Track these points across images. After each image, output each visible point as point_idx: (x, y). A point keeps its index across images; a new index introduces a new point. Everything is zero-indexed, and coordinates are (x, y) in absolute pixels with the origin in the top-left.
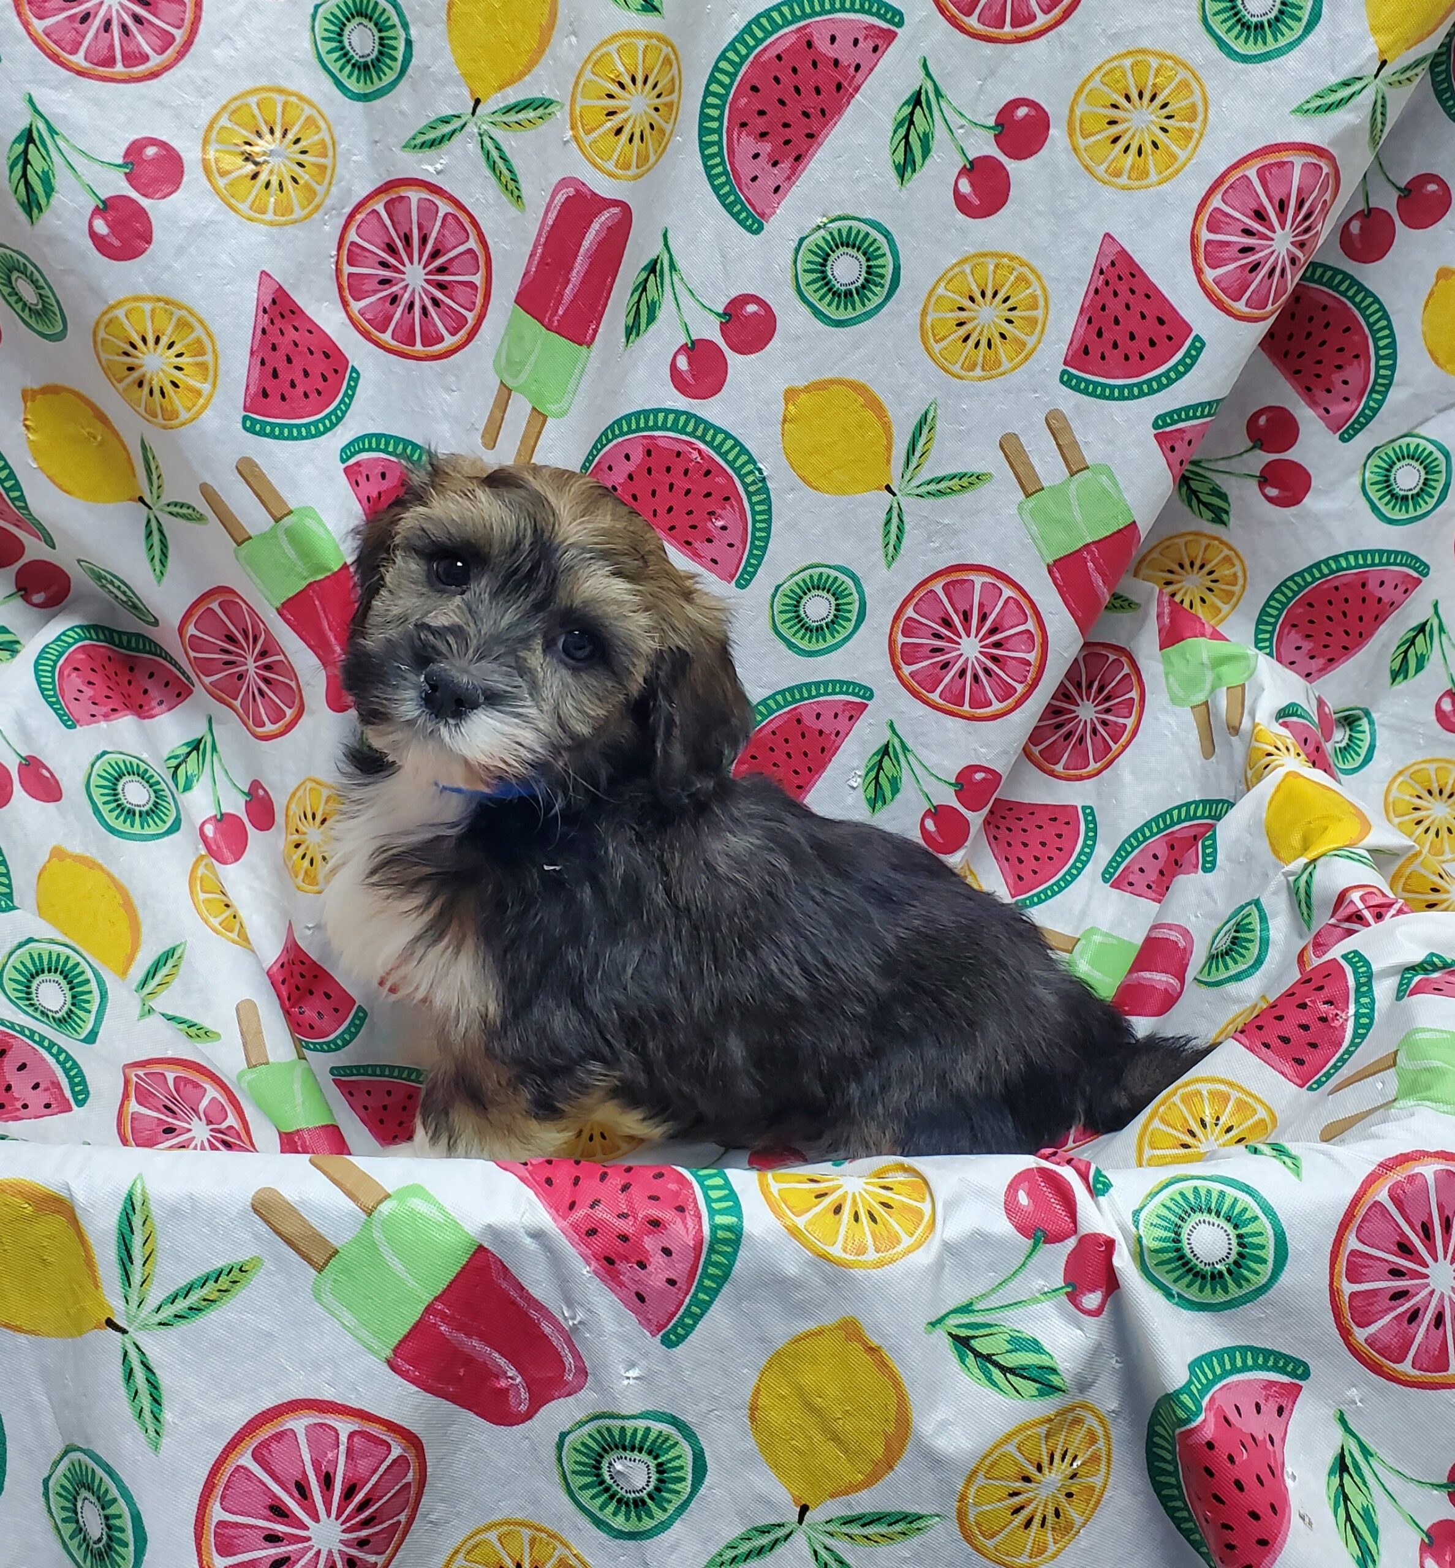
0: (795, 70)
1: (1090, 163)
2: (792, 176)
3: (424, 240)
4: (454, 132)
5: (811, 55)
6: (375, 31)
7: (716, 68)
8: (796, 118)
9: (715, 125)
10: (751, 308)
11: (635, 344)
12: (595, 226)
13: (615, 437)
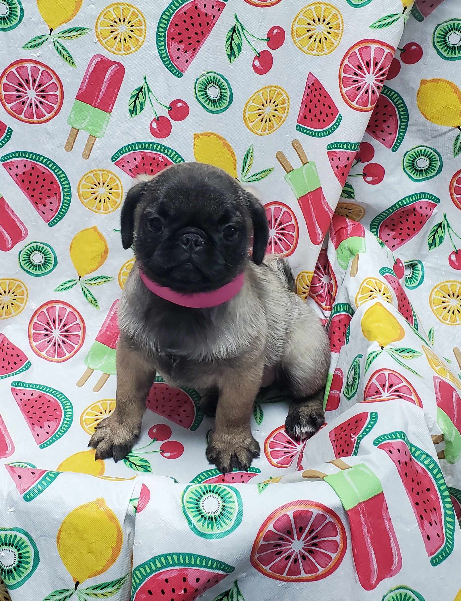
0: (191, 17)
1: (301, 47)
2: (192, 56)
3: (34, 81)
4: (43, 41)
5: (197, 12)
6: (7, 5)
7: (162, 18)
8: (193, 35)
9: (162, 39)
10: (180, 104)
11: (135, 117)
12: (109, 71)
13: (130, 151)
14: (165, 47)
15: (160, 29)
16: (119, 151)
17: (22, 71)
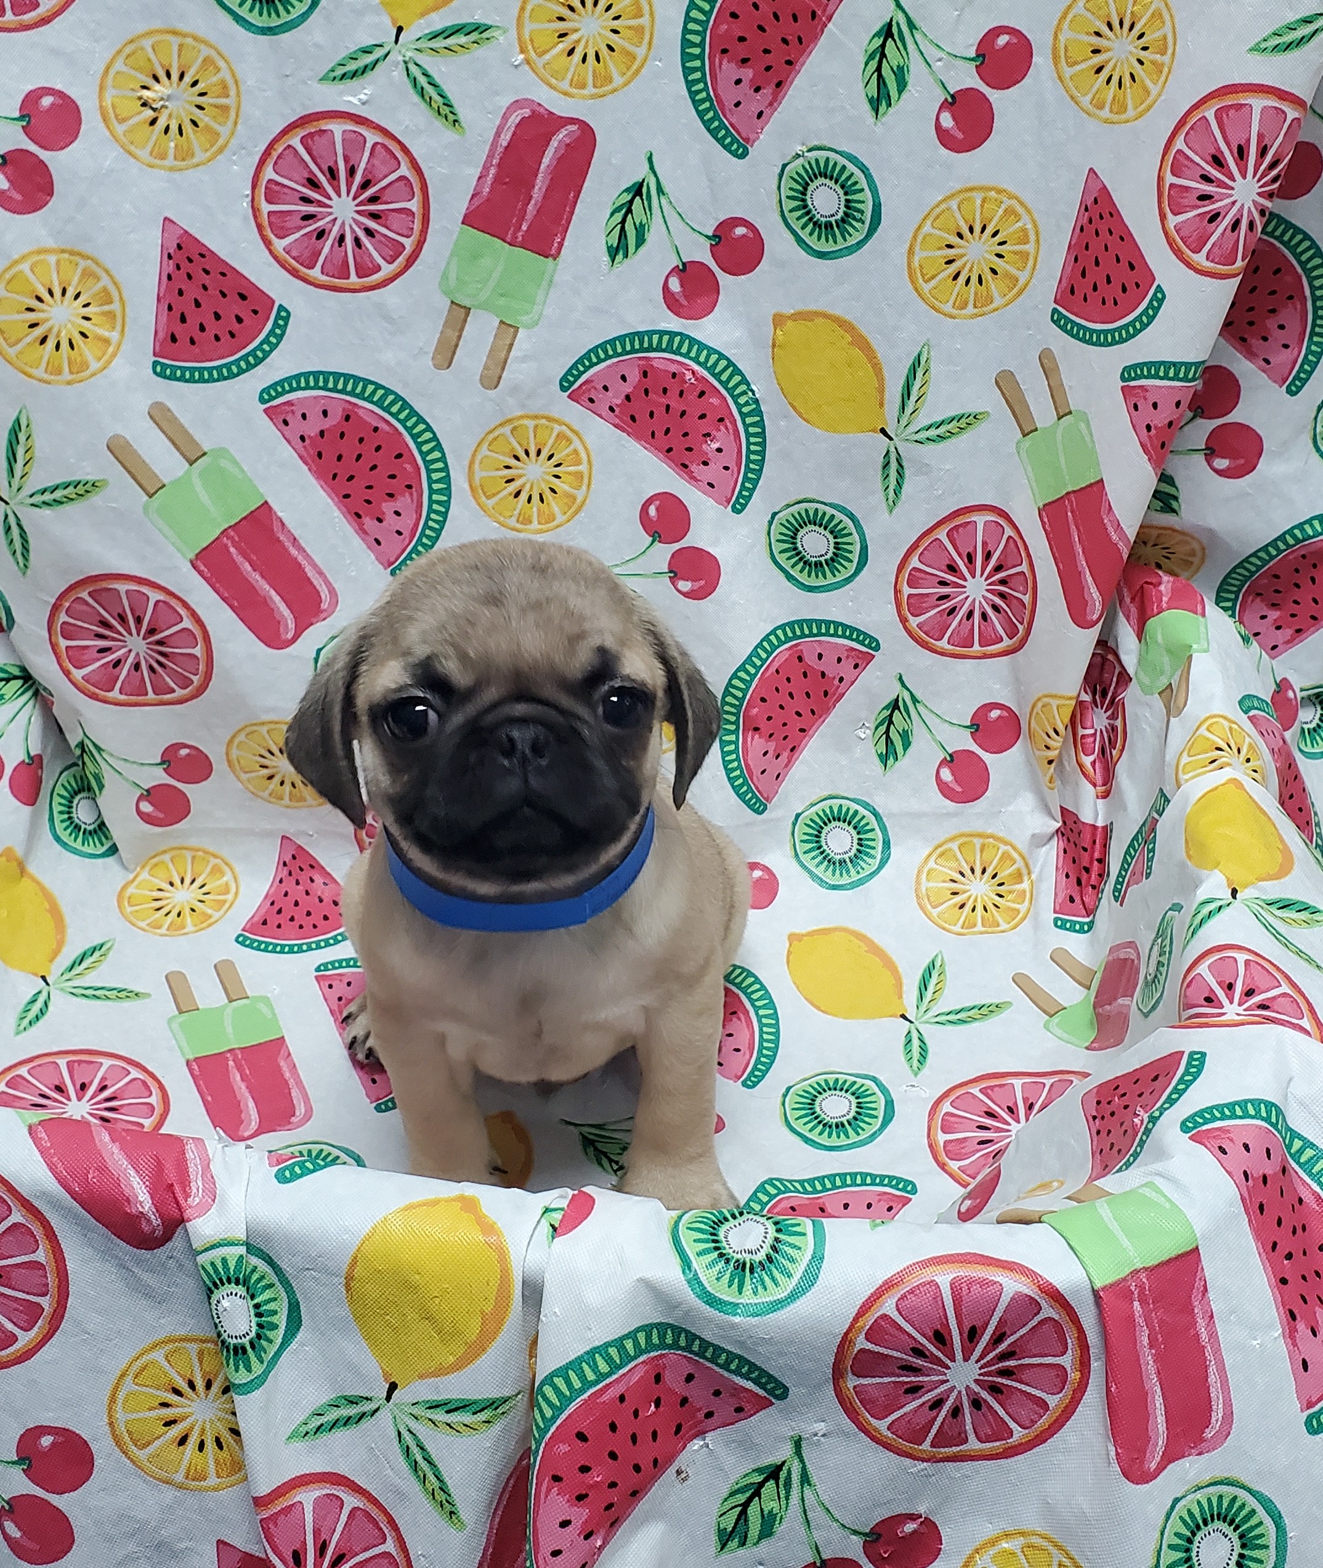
1: (1075, 93)
2: (774, 103)
3: (352, 172)
4: (377, 61)
8: (775, 45)
9: (697, 51)
10: (740, 231)
11: (623, 265)
12: (554, 143)
13: (608, 357)
14: (704, 75)
15: (692, 26)
16: (580, 361)
17: (319, 143)
